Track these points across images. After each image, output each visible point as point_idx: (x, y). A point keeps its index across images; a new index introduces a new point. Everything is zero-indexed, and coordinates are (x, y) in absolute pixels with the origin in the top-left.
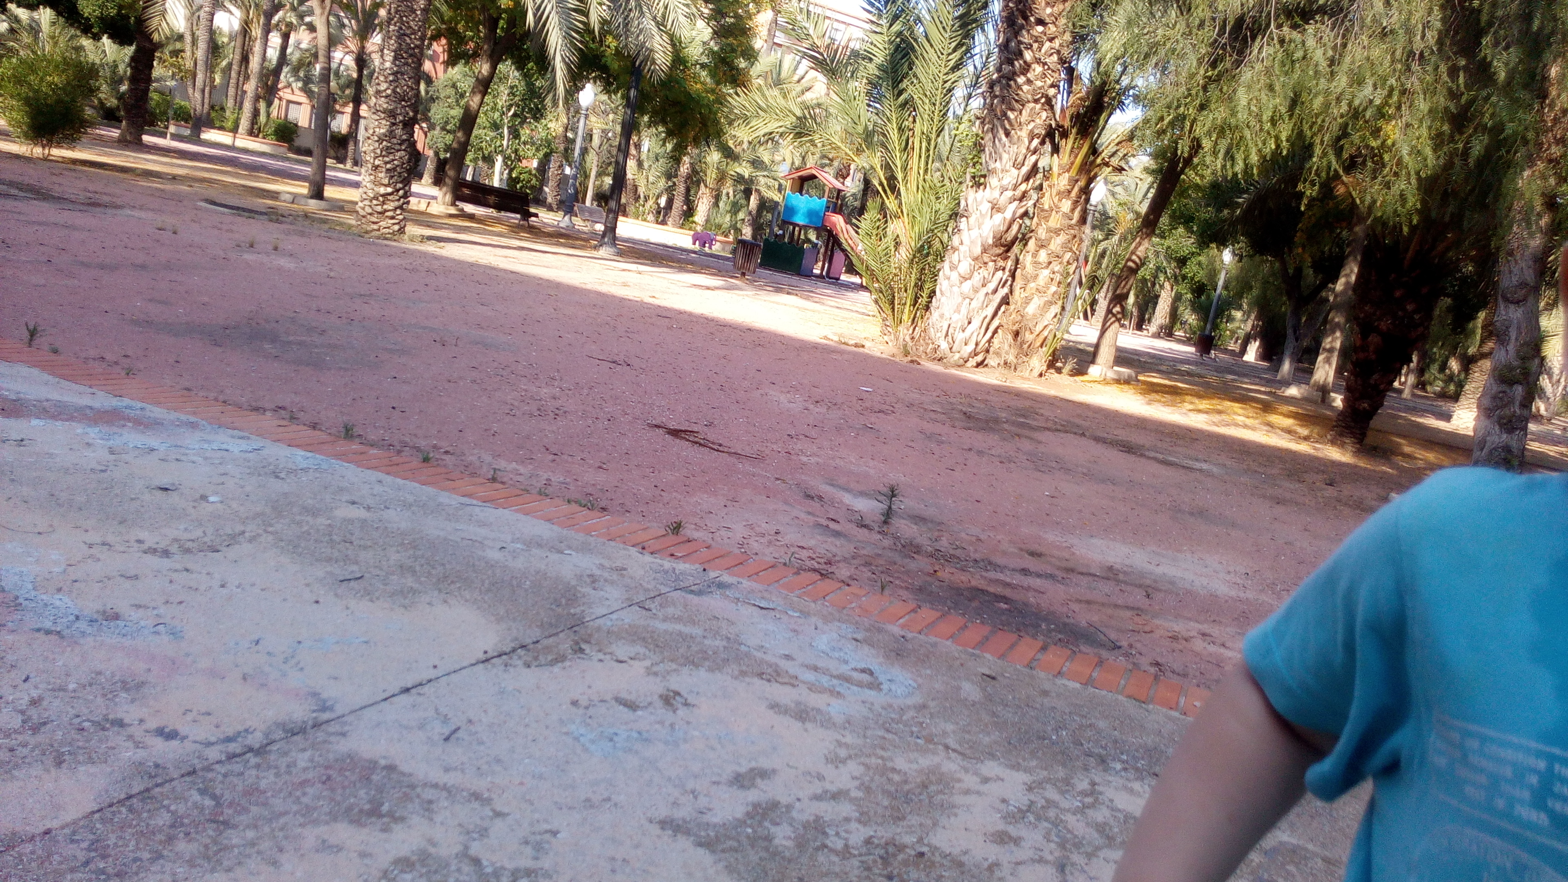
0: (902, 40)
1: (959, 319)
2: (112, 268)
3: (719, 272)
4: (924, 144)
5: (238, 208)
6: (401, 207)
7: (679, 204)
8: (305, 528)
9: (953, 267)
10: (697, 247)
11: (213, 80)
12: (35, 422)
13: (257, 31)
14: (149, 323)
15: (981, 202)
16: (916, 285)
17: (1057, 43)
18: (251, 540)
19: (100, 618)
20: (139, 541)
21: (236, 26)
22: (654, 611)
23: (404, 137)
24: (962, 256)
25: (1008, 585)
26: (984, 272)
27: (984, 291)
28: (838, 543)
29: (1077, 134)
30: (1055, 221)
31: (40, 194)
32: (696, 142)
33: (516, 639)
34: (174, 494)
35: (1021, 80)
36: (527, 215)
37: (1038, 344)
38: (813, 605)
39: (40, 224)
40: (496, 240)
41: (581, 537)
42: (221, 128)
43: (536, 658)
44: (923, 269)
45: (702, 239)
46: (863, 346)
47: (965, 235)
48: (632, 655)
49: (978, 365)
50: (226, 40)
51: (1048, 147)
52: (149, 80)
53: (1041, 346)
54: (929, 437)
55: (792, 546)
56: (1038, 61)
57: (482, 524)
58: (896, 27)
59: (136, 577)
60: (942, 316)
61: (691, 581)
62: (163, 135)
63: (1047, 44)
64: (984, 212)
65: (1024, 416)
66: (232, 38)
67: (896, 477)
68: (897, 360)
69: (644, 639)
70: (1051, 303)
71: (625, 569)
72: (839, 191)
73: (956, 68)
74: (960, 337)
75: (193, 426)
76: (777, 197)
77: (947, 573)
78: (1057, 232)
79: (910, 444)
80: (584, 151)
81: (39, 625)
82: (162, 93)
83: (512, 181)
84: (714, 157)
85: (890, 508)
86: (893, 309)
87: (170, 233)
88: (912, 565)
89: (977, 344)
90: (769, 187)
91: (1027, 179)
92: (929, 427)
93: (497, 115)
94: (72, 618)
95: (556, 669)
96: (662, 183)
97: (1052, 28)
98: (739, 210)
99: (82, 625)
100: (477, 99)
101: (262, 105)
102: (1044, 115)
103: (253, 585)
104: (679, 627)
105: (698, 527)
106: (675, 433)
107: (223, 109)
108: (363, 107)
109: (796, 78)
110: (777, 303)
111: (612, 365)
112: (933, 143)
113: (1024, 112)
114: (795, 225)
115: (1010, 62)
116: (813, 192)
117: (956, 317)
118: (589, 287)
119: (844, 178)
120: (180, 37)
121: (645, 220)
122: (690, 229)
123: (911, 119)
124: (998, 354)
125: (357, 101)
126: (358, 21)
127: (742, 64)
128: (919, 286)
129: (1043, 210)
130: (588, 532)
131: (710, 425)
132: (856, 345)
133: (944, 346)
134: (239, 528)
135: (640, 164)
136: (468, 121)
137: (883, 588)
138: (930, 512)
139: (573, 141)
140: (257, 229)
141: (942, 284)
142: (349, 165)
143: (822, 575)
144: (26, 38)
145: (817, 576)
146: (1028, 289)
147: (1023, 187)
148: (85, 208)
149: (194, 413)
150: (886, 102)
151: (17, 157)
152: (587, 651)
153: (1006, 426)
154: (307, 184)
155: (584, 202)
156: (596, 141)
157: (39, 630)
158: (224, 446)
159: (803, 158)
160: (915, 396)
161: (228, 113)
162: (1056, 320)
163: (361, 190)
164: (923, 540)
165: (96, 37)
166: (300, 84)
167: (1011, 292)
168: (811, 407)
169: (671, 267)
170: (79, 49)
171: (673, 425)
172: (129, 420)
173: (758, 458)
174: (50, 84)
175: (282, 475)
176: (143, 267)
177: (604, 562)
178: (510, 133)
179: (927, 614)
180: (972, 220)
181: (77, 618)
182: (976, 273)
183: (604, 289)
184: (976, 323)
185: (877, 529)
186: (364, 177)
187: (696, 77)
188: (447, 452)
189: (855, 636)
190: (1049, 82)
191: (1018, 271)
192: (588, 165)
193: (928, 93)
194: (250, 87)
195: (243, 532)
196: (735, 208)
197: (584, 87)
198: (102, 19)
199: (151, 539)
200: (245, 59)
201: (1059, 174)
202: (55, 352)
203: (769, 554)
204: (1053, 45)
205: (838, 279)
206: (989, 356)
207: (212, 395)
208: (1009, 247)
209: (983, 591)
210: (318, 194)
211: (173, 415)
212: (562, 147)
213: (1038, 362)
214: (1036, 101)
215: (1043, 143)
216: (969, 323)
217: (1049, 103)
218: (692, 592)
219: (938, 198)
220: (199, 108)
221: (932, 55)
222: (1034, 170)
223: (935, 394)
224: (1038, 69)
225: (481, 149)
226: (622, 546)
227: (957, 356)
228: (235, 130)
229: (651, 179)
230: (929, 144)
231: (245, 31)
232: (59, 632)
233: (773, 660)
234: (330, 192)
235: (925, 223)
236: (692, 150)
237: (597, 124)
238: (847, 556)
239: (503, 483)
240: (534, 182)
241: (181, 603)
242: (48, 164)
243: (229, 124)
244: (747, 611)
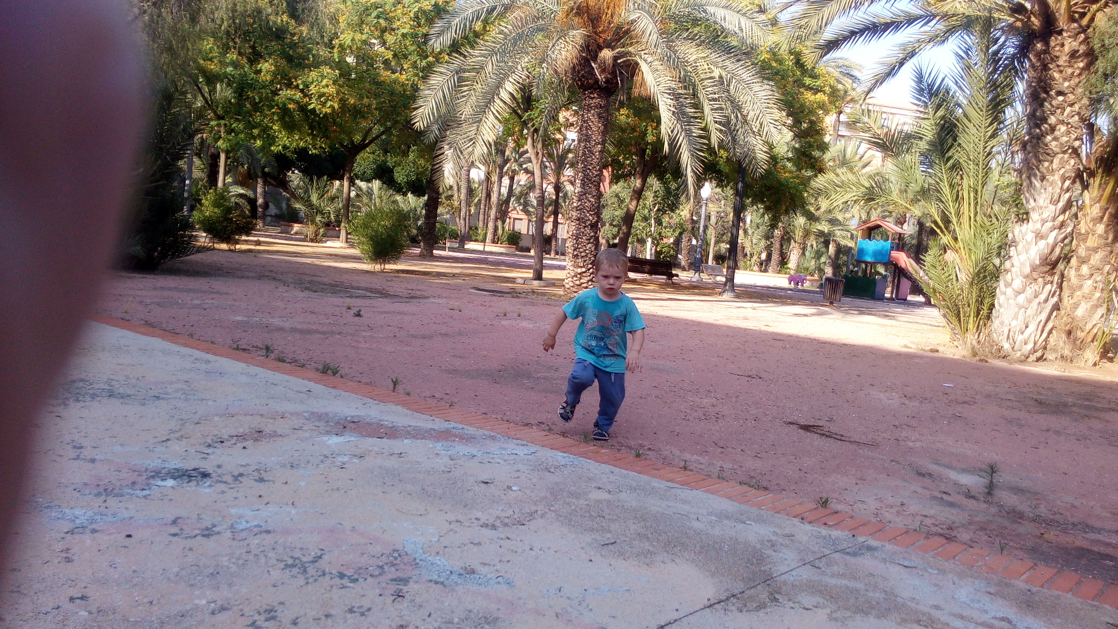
0: (945, 121)
1: (1017, 324)
2: (431, 337)
3: (812, 303)
4: (972, 195)
5: (493, 291)
6: (591, 280)
7: (775, 257)
8: (573, 507)
9: (1008, 285)
10: (792, 285)
11: (470, 211)
12: (406, 441)
13: (495, 178)
14: (455, 371)
15: (1026, 233)
16: (977, 301)
17: (1076, 107)
18: (542, 516)
19: (464, 572)
20: (477, 519)
21: (482, 176)
22: (823, 569)
23: (592, 234)
24: (1014, 275)
25: (1108, 545)
26: (1035, 287)
27: (1037, 301)
28: (954, 512)
29: (1103, 173)
30: (1092, 242)
31: (383, 294)
32: (787, 212)
33: (728, 590)
34: (492, 485)
35: (1049, 138)
36: (671, 276)
37: (1090, 340)
38: (947, 564)
39: (386, 313)
40: (652, 295)
41: (754, 511)
42: (476, 241)
43: (745, 605)
44: (982, 288)
45: (795, 280)
46: (937, 351)
47: (1015, 260)
48: (815, 604)
49: (1038, 359)
50: (477, 186)
51: (1078, 185)
52: (436, 215)
53: (1093, 341)
54: (1010, 421)
55: (917, 515)
56: (1062, 122)
57: (684, 502)
58: (940, 113)
59: (479, 544)
60: (1002, 323)
61: (845, 545)
62: (444, 249)
63: (1068, 109)
64: (1029, 240)
65: (1088, 400)
66: (480, 183)
67: (990, 456)
68: (968, 360)
69: (820, 591)
70: (1096, 307)
71: (793, 536)
72: (900, 234)
73: (994, 136)
74: (1020, 338)
75: (493, 438)
76: (851, 244)
77: (1051, 535)
78: (1095, 250)
79: (996, 428)
80: (706, 227)
81: (430, 578)
82: (441, 223)
83: (658, 253)
84: (801, 221)
85: (991, 482)
86: (959, 320)
87: (457, 311)
88: (1021, 530)
89: (1035, 343)
90: (844, 238)
91: (1064, 211)
92: (1007, 413)
93: (646, 211)
94: (448, 573)
95: (761, 613)
96: (763, 243)
97: (1071, 97)
98: (821, 256)
99: (454, 577)
100: (634, 203)
101: (499, 223)
102: (1072, 162)
103: (549, 548)
104: (844, 582)
105: (839, 502)
106: (806, 428)
107: (476, 228)
108: (560, 216)
109: (857, 157)
110: (862, 323)
111: (749, 379)
112: (979, 193)
113: (1055, 161)
114: (866, 263)
115: (1038, 126)
116: (879, 238)
117: (1014, 323)
118: (720, 322)
119: (902, 224)
120: (451, 187)
121: (752, 270)
122: (786, 273)
123: (958, 177)
124: (1055, 350)
125: (556, 213)
126: (555, 164)
127: (816, 153)
128: (980, 302)
129: (1080, 234)
130: (759, 506)
131: (831, 420)
132: (932, 351)
133: (1006, 346)
134: (534, 508)
135: (745, 231)
136: (629, 219)
137: (1002, 549)
138: (1025, 484)
139: (697, 222)
140: (506, 304)
141: (1000, 299)
142: (552, 256)
143: (947, 538)
144: (365, 199)
145: (944, 541)
146: (1075, 296)
147: (1061, 218)
148: (407, 300)
149: (492, 430)
150: (937, 167)
151: (368, 272)
152: (780, 601)
153: (1074, 409)
154: (532, 271)
155: (707, 262)
156: (713, 220)
157: (431, 581)
158: (514, 452)
159: (868, 213)
160: (989, 388)
161: (480, 231)
162: (1103, 319)
163: (565, 272)
164: (1024, 507)
165: (405, 194)
166: (521, 207)
167: (1060, 299)
168: (907, 402)
169: (775, 302)
170: (395, 202)
171: (803, 422)
172: (456, 436)
173: (873, 445)
174: (383, 226)
175: (552, 470)
176: (446, 335)
177: (777, 530)
178: (655, 222)
179: (1045, 571)
180: (1020, 247)
181: (451, 572)
182: (1028, 288)
183: (732, 323)
184: (1032, 327)
185: (982, 499)
186: (567, 262)
187: (784, 167)
188: (649, 449)
189: (988, 590)
190: (1073, 137)
191: (1064, 283)
192: (708, 236)
193: (971, 157)
194: (493, 213)
195: (537, 511)
196: (818, 255)
197: (703, 185)
198: (407, 183)
199: (484, 518)
200: (489, 196)
201: (1091, 206)
202: (408, 394)
203: (900, 522)
204: (1073, 109)
205: (905, 300)
206: (1047, 352)
207: (500, 416)
208: (1054, 265)
209: (1089, 551)
210: (539, 277)
211: (481, 432)
212: (690, 227)
213: (1091, 354)
214: (1064, 152)
215: (1074, 182)
216: (1027, 327)
217: (1076, 152)
218: (848, 553)
219: (988, 234)
220: (463, 230)
221: (973, 130)
222: (1069, 204)
223: (1007, 386)
224: (1063, 128)
225: (637, 234)
226: (786, 517)
227: (1019, 354)
228: (484, 241)
229: (754, 241)
230: (976, 194)
231: (488, 178)
232: (442, 583)
233: (926, 610)
234: (546, 274)
235: (980, 253)
236: (784, 218)
237: (713, 209)
238: (964, 522)
239: (691, 470)
240: (672, 252)
241: (508, 561)
242: (384, 274)
243: (480, 238)
244: (894, 569)
